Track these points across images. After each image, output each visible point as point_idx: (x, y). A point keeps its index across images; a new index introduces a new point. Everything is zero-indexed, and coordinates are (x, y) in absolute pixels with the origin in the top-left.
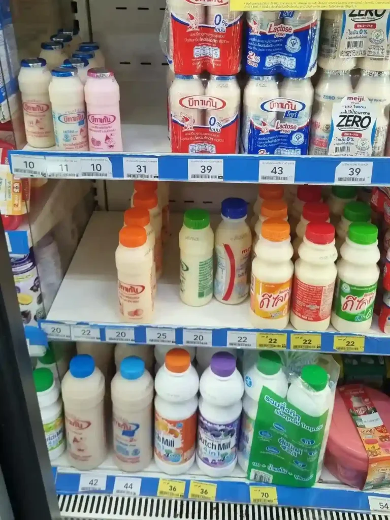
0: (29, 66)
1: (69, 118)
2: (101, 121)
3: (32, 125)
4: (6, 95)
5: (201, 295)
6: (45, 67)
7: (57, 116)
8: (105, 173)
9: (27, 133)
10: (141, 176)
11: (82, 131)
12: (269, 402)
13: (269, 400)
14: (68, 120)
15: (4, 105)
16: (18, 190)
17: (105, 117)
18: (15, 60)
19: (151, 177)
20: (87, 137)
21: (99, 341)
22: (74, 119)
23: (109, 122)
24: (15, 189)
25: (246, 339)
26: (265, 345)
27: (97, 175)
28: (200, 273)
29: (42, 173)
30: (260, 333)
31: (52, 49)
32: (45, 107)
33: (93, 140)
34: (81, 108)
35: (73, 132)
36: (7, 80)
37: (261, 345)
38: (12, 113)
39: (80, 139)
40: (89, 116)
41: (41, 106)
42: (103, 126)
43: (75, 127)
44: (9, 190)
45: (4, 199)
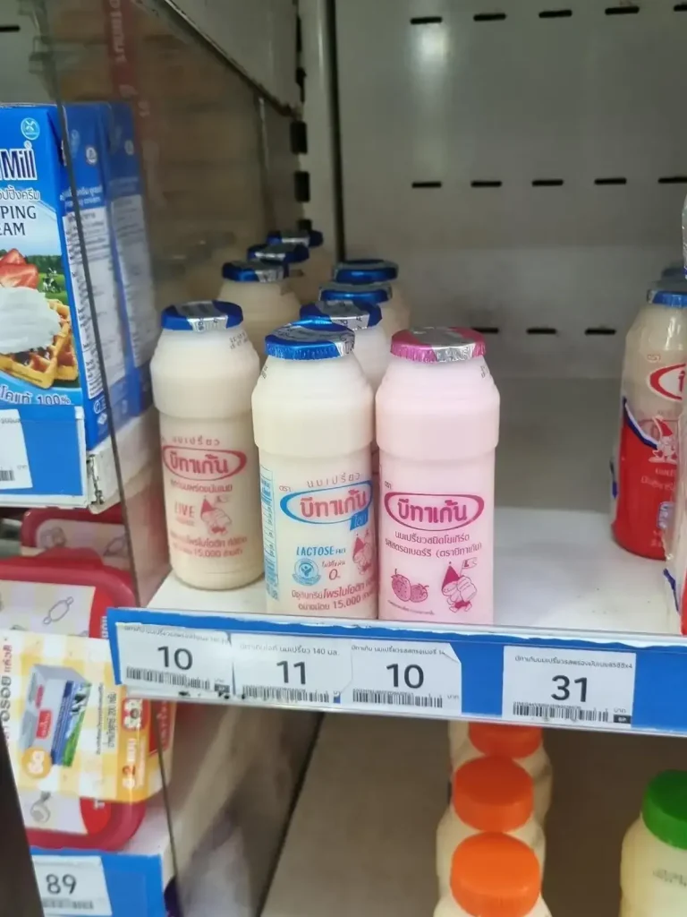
0: (189, 327)
1: (318, 505)
2: (434, 515)
3: (187, 517)
4: (110, 421)
6: (238, 330)
7: (277, 496)
8: (435, 696)
9: (171, 541)
10: (568, 713)
11: (359, 546)
14: (312, 510)
15: (102, 455)
16: (137, 723)
17: (449, 502)
18: (144, 306)
19: (605, 716)
20: (374, 568)
22: (338, 507)
23: (462, 518)
24: (128, 720)
27: (407, 700)
29: (216, 687)
31: (255, 278)
32: (233, 462)
33: (398, 582)
34: (360, 469)
35: (329, 551)
36: (116, 374)
38: (125, 480)
39: (351, 574)
40: (389, 496)
41: (221, 457)
42: (441, 535)
43: (339, 534)
44: (111, 721)
45: (95, 749)
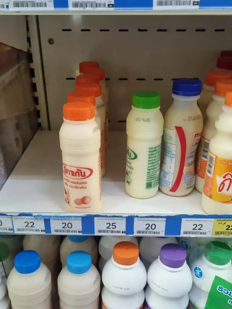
5: (149, 185)
12: (223, 292)
13: (222, 291)
21: (44, 233)
25: (202, 226)
26: (222, 233)
28: (149, 161)
30: (217, 219)
37: (217, 233)
